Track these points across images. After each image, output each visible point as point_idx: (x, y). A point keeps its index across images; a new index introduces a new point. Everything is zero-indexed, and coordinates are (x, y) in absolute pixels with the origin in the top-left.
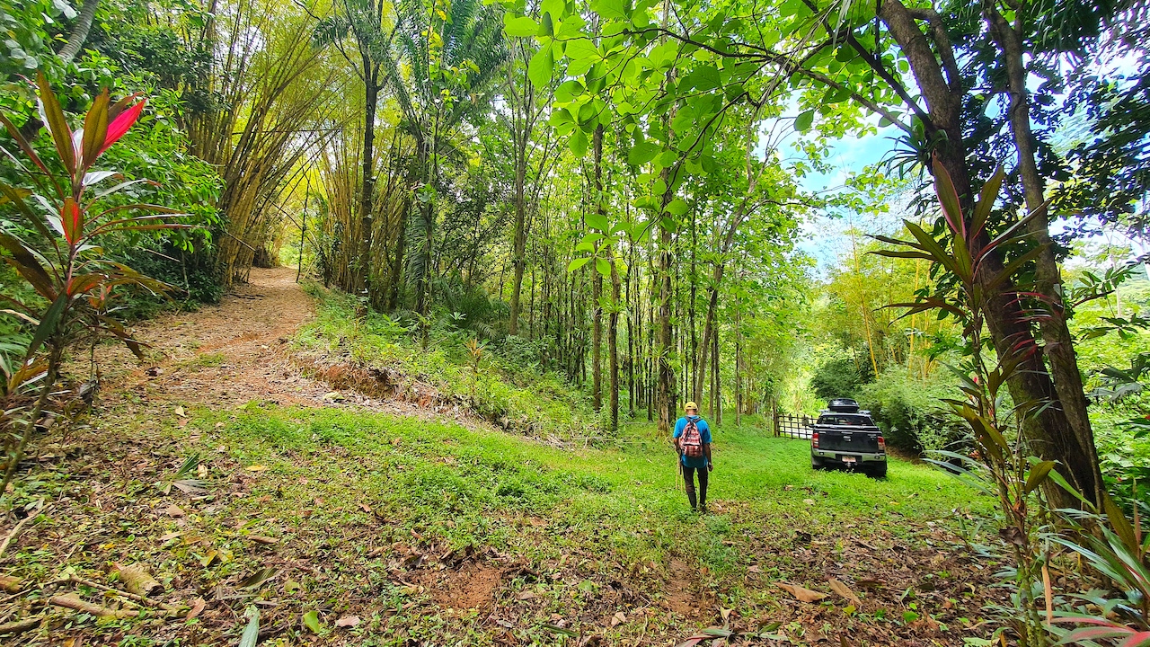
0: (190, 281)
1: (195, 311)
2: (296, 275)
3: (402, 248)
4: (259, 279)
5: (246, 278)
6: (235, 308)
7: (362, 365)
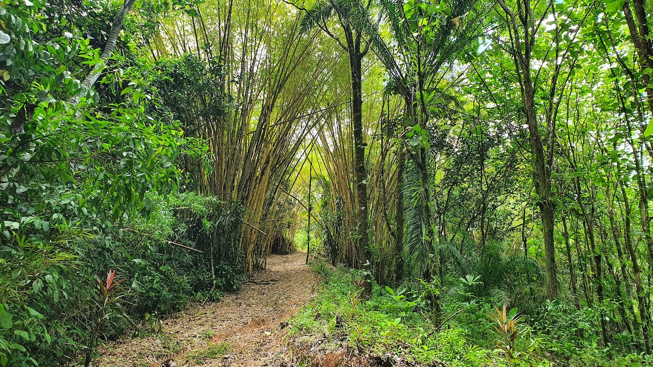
0: (216, 271)
1: (218, 300)
2: (306, 256)
3: (402, 213)
4: (276, 264)
5: (264, 264)
6: (252, 294)
7: (361, 351)
